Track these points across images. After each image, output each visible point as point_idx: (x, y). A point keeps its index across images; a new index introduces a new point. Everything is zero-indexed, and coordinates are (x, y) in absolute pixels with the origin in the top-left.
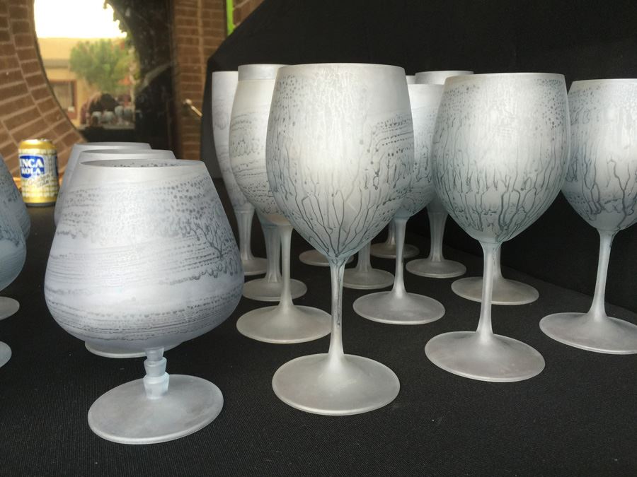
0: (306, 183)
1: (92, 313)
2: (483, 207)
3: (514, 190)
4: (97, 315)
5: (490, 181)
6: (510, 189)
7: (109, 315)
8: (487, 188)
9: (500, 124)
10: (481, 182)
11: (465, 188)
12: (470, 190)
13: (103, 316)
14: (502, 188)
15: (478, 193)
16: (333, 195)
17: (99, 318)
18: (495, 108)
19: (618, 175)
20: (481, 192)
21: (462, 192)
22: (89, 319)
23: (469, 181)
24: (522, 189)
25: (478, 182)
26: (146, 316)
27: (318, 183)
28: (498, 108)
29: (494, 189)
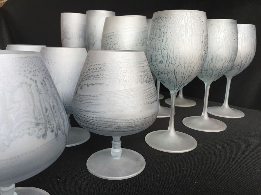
0: (181, 59)
1: (123, 120)
2: (216, 68)
3: (227, 61)
4: (125, 120)
5: (220, 58)
6: (226, 61)
7: (131, 120)
8: (219, 61)
9: (224, 37)
10: (217, 59)
11: (210, 61)
12: (212, 62)
13: (128, 120)
14: (224, 61)
15: (215, 63)
16: (191, 64)
17: (127, 121)
18: (223, 31)
19: (241, 57)
20: (216, 63)
21: (208, 63)
22: (121, 123)
23: (212, 59)
24: (229, 61)
25: (216, 59)
26: (145, 118)
27: (186, 59)
28: (224, 32)
29: (221, 61)
